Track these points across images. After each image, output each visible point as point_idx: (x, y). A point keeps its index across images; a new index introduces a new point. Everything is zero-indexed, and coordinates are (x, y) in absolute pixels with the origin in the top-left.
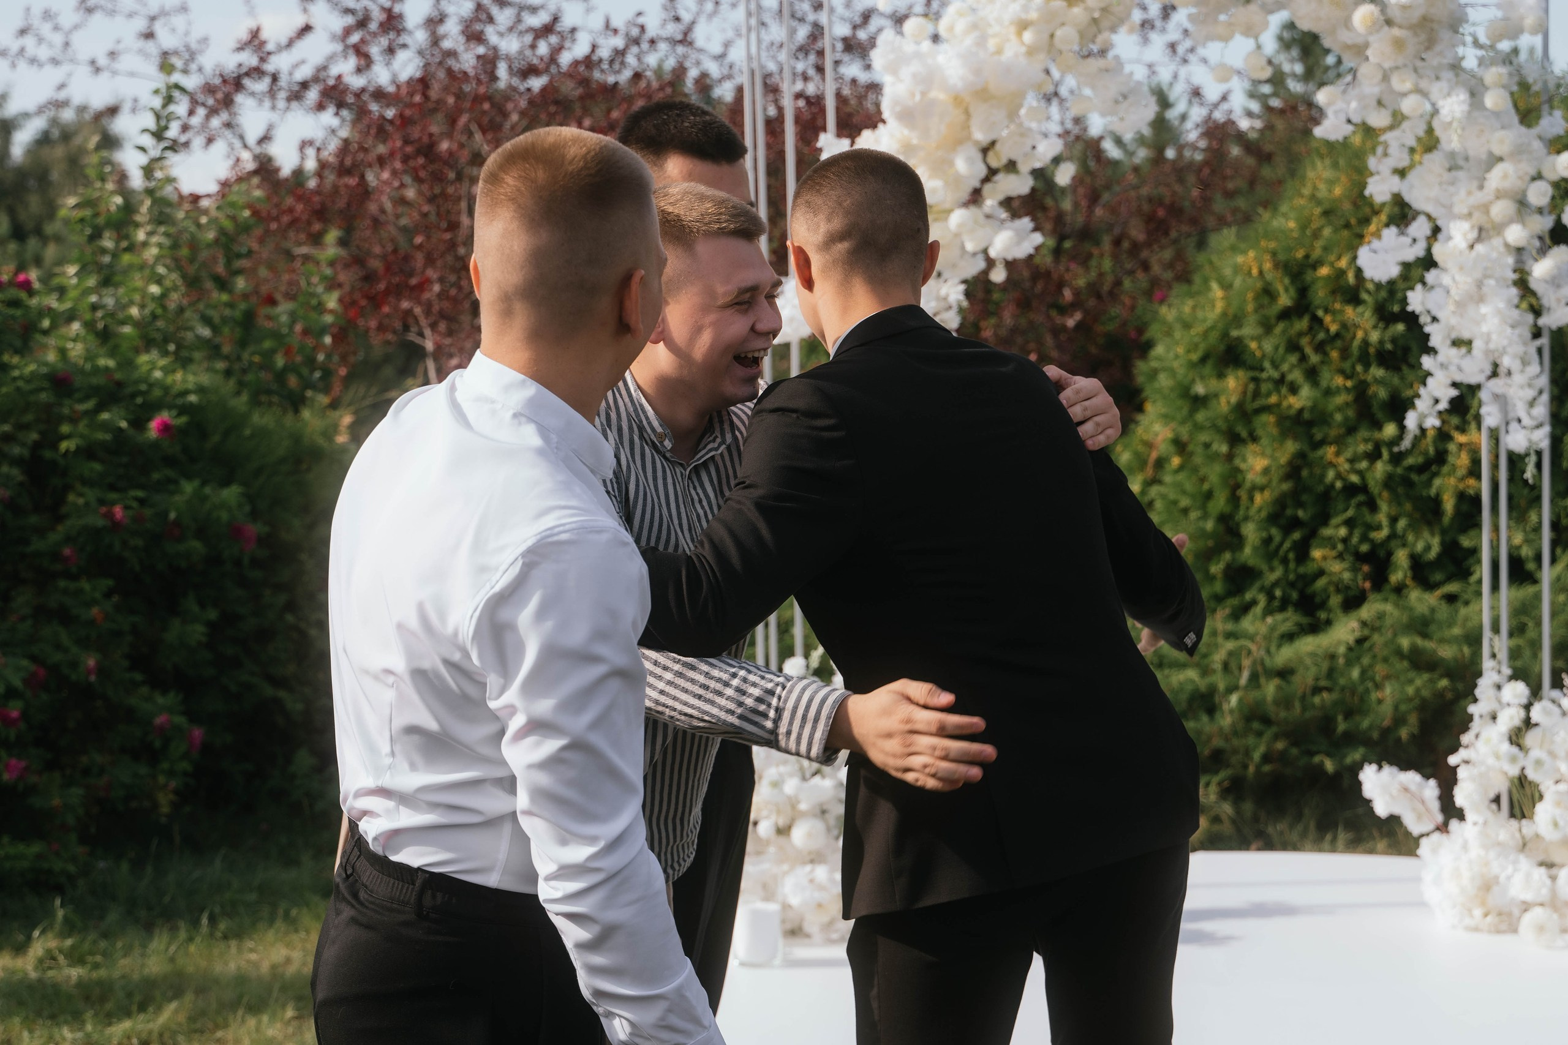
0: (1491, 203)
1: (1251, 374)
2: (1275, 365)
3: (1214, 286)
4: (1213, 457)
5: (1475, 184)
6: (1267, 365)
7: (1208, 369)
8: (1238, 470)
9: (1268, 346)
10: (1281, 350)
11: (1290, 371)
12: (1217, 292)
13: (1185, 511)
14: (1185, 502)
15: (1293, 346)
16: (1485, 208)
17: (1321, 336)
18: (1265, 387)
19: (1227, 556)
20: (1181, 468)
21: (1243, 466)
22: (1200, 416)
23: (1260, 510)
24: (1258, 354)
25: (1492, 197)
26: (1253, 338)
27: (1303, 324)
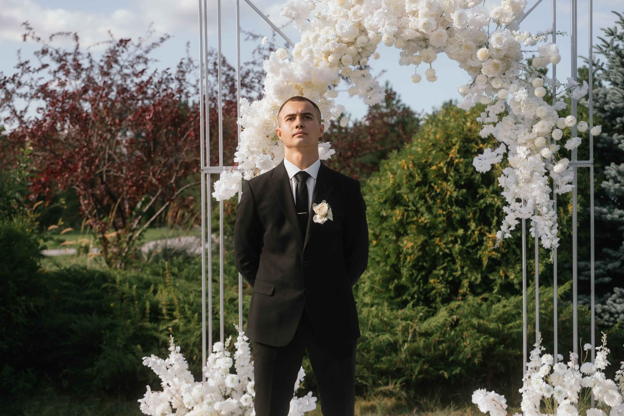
1: (405, 208)
2: (415, 205)
3: (389, 173)
4: (389, 241)
6: (411, 204)
7: (387, 206)
8: (400, 246)
9: (411, 197)
10: (417, 199)
11: (421, 207)
12: (391, 176)
14: (378, 259)
15: (422, 197)
17: (433, 193)
18: (411, 214)
19: (396, 281)
20: (376, 245)
23: (409, 263)
24: (407, 200)
26: (405, 194)
27: (426, 188)
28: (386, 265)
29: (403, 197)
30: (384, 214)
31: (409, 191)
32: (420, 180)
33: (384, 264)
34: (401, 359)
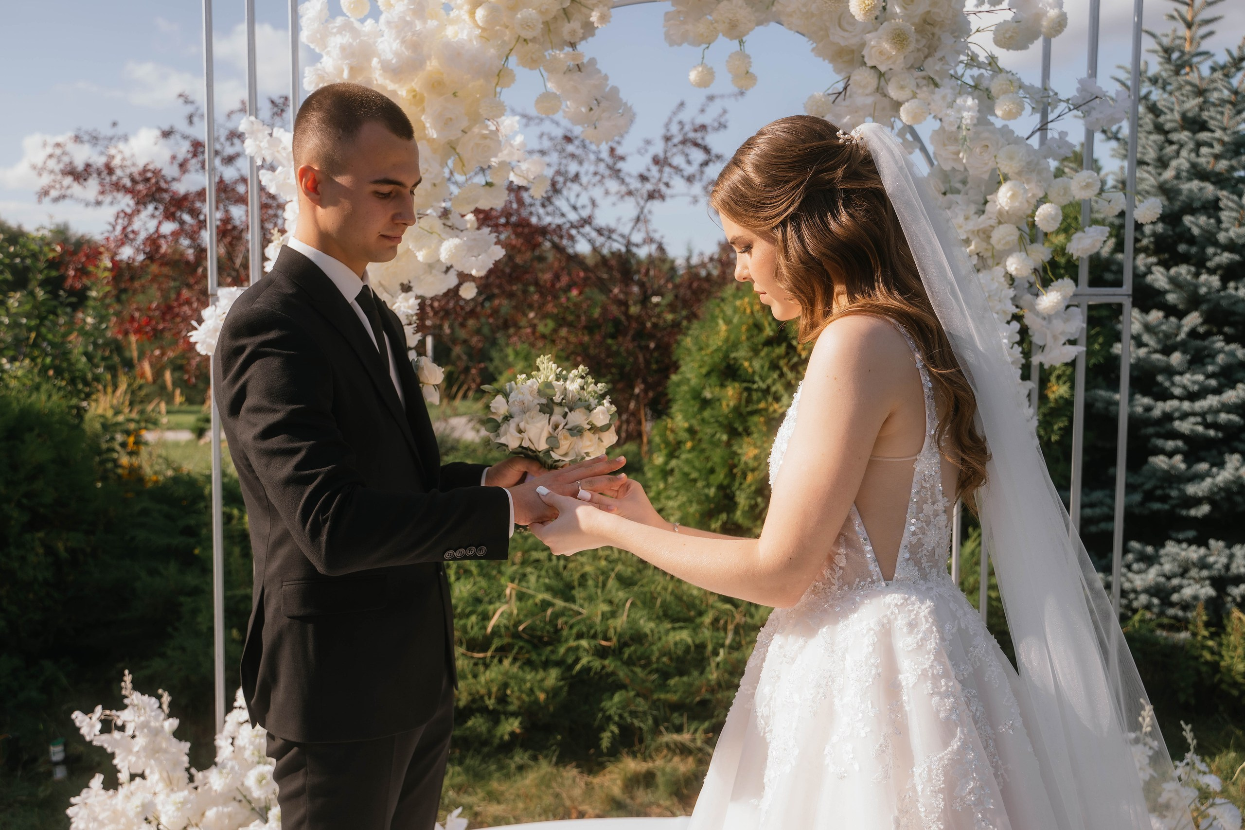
0: (993, 227)
1: (745, 385)
2: (763, 379)
3: (721, 322)
4: (715, 444)
5: (973, 208)
6: (757, 378)
7: (714, 380)
8: (735, 454)
9: (757, 364)
10: (766, 368)
11: (774, 383)
12: (722, 326)
13: (695, 481)
14: (694, 475)
15: (774, 366)
16: (986, 234)
17: (795, 359)
18: (755, 396)
19: (724, 516)
20: (693, 449)
21: (739, 451)
22: (707, 414)
23: (750, 486)
24: (750, 370)
25: (993, 222)
26: (746, 359)
27: (781, 350)
28: (708, 486)
29: (742, 365)
30: (707, 394)
31: (751, 354)
32: (771, 334)
33: (704, 483)
34: (709, 681)
